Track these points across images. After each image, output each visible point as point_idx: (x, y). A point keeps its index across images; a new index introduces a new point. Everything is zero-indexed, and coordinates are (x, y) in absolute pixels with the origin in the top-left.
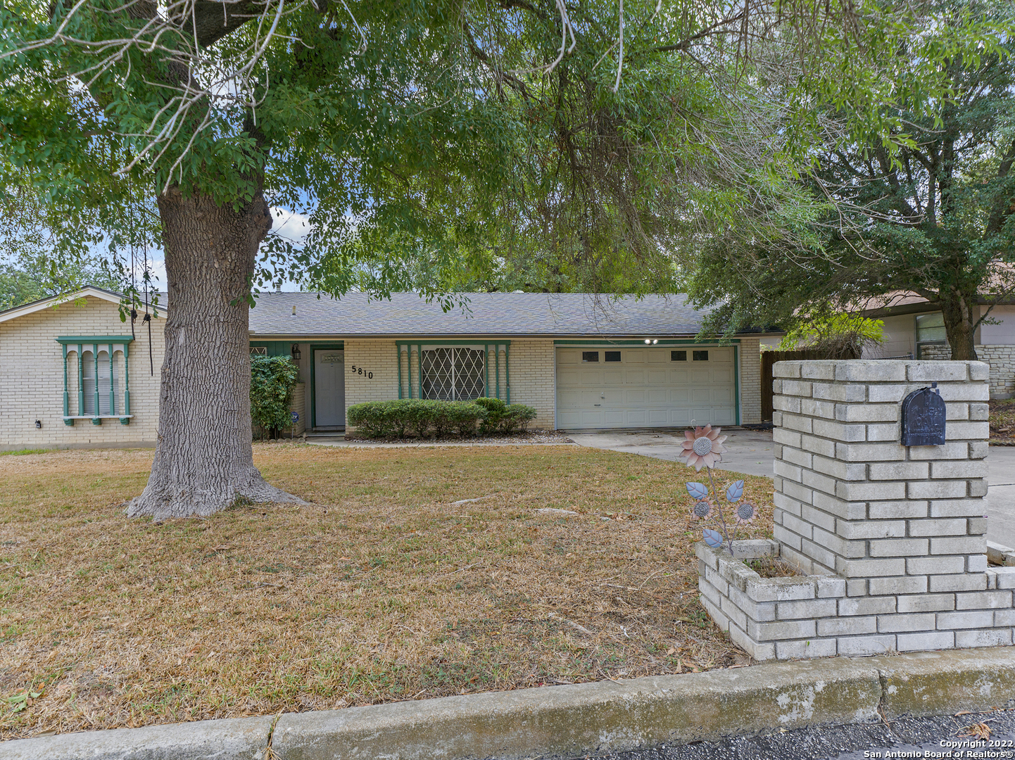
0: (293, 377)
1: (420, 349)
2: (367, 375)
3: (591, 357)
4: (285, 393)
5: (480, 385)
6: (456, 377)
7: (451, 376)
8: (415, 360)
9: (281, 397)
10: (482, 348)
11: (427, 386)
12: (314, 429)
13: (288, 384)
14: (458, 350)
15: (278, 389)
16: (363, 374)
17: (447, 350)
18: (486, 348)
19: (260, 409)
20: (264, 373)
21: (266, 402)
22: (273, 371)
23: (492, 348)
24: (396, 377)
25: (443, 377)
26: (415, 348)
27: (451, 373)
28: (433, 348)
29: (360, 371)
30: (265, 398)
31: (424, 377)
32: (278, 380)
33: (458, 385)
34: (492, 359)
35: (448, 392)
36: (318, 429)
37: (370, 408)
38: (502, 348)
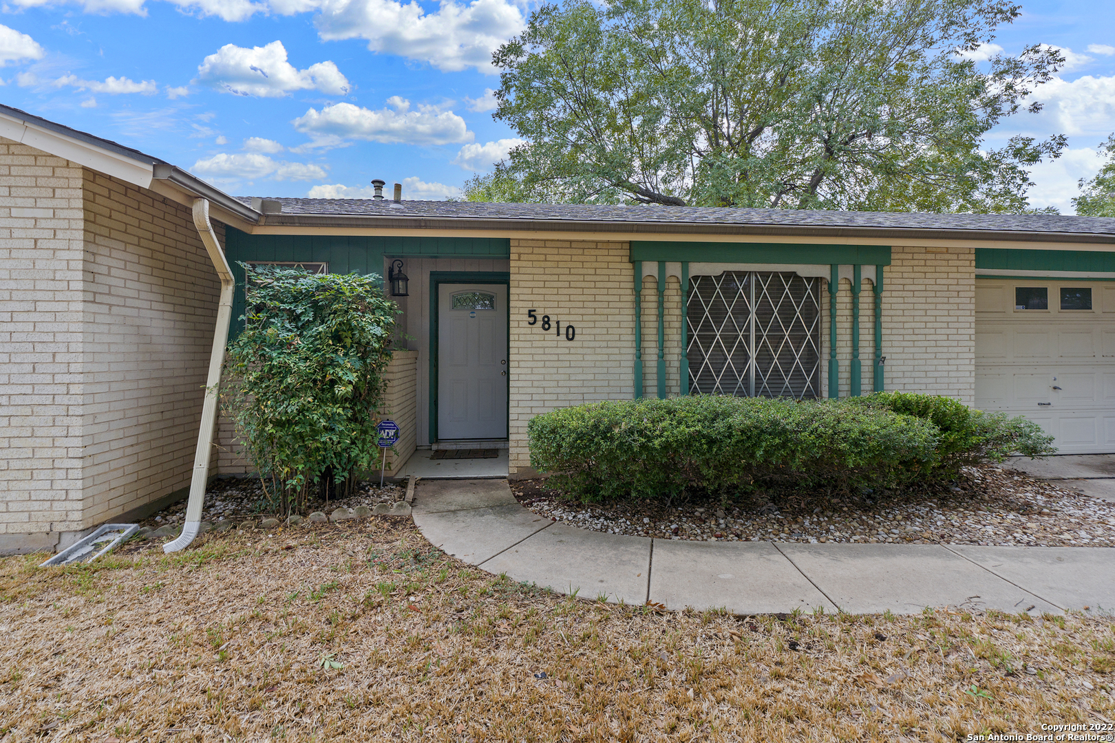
0: (378, 331)
1: (685, 271)
2: (563, 331)
3: (1030, 298)
4: (353, 377)
5: (811, 358)
6: (759, 338)
7: (747, 338)
8: (674, 298)
9: (341, 390)
10: (823, 271)
11: (692, 359)
12: (434, 447)
13: (364, 351)
14: (765, 275)
15: (333, 363)
16: (553, 330)
17: (741, 275)
18: (834, 273)
19: (269, 428)
20: (295, 318)
21: (293, 406)
22: (320, 312)
23: (845, 272)
24: (629, 338)
25: (730, 341)
26: (674, 269)
27: (748, 329)
28: (713, 269)
29: (546, 322)
30: (290, 392)
31: (690, 337)
32: (337, 337)
33: (764, 357)
34: (843, 298)
35: (740, 373)
36: (443, 446)
37: (609, 429)
38: (868, 272)
